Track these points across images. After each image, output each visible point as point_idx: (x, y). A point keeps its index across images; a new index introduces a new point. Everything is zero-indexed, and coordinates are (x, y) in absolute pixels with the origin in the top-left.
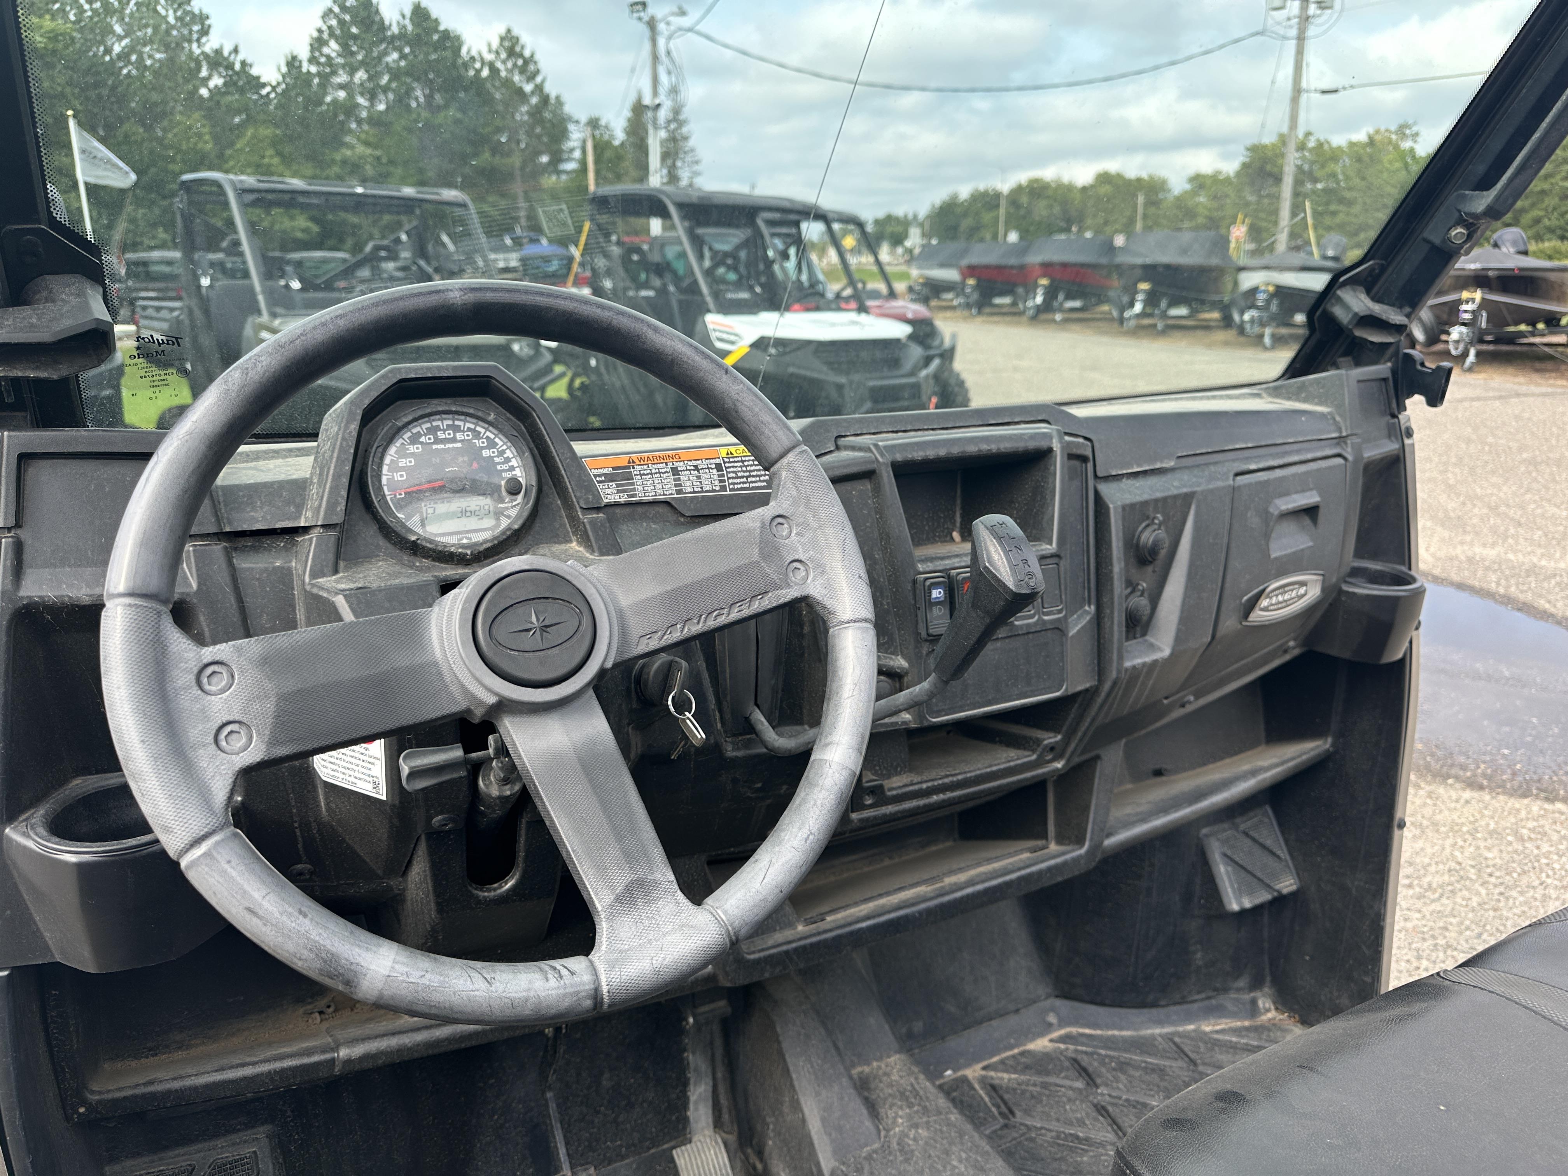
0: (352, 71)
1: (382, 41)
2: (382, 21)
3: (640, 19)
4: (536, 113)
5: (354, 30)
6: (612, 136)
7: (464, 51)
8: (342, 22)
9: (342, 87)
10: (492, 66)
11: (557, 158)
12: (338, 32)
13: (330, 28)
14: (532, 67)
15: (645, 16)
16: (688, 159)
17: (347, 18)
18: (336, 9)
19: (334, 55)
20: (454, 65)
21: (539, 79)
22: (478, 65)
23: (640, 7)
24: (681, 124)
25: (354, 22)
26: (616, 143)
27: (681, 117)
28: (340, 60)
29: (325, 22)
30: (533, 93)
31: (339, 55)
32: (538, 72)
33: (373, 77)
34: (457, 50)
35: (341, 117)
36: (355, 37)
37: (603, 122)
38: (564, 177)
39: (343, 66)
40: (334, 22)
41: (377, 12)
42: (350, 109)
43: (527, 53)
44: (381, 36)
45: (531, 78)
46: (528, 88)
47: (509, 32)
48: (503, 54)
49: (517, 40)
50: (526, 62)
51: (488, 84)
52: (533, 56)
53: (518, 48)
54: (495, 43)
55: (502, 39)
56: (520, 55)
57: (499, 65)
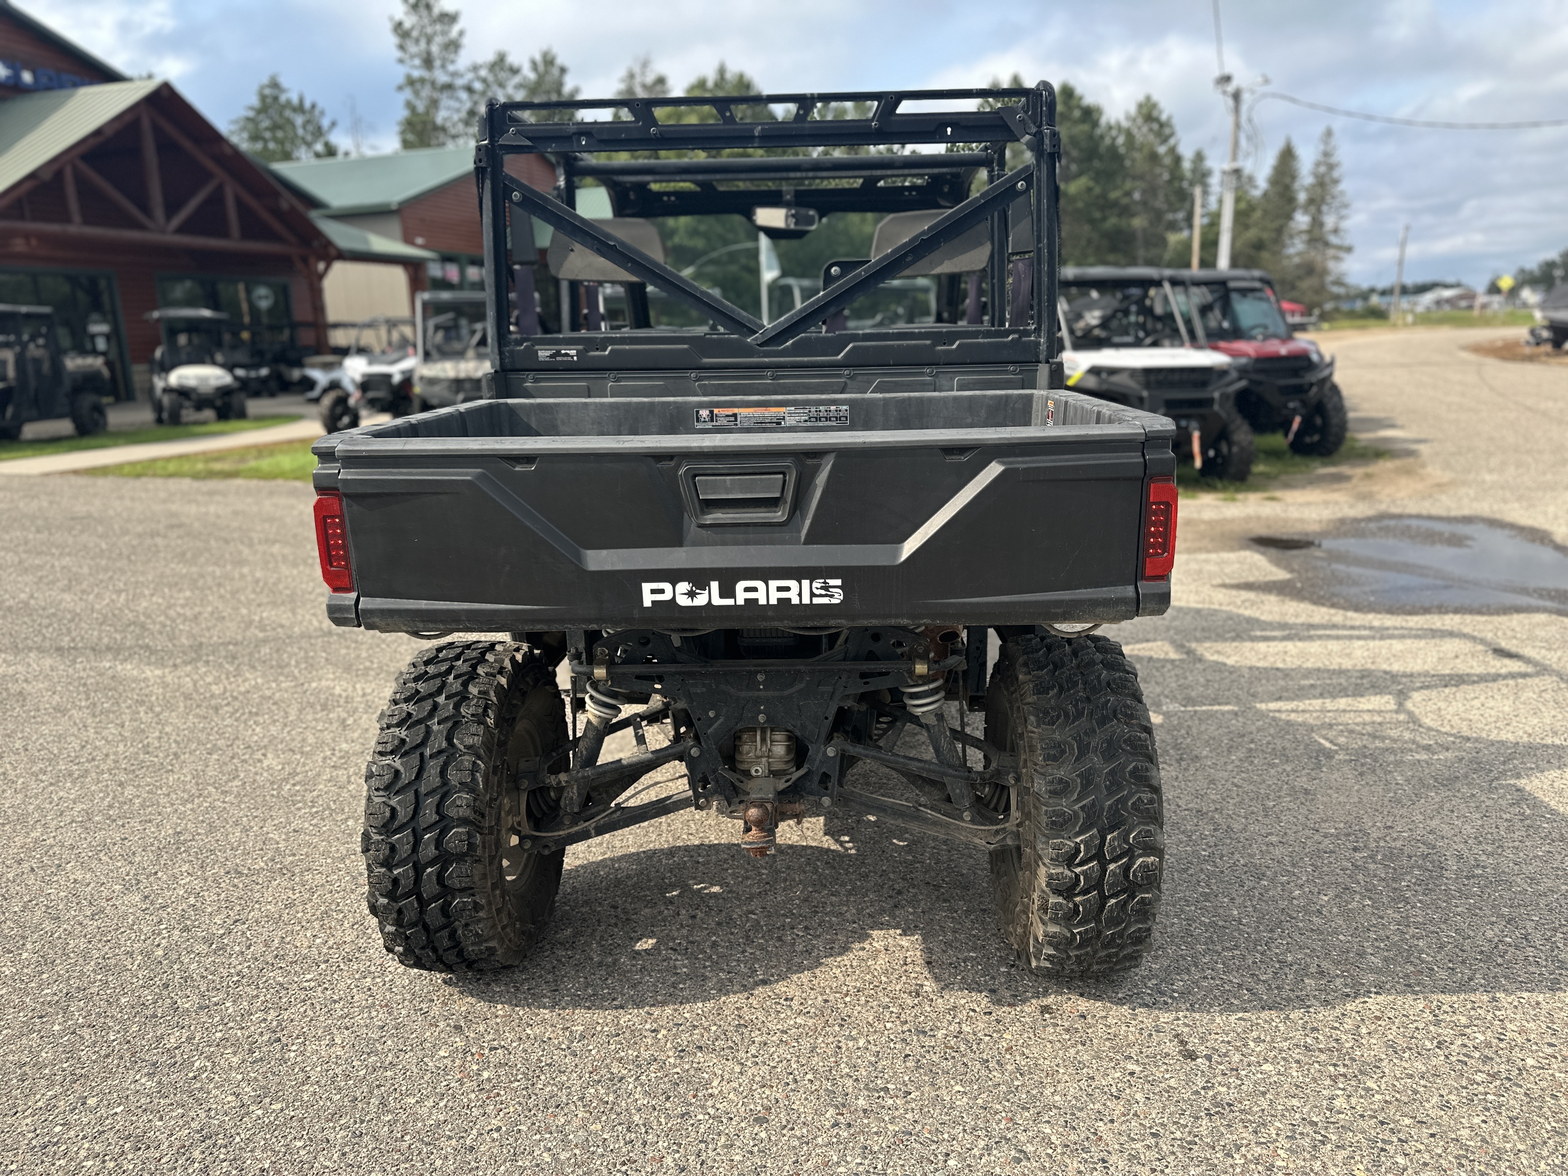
7: (1103, 121)
10: (1129, 134)
14: (1167, 131)
16: (1336, 203)
20: (1093, 137)
21: (1172, 141)
22: (1114, 133)
24: (1331, 167)
27: (1334, 160)
30: (1166, 154)
32: (1172, 135)
34: (1095, 124)
43: (1164, 117)
45: (1165, 140)
46: (1162, 150)
47: (1148, 98)
48: (1140, 121)
49: (1154, 106)
50: (1162, 125)
51: (1122, 150)
52: (1169, 118)
53: (1155, 114)
54: (1133, 110)
55: (1140, 106)
56: (1157, 120)
57: (1135, 131)
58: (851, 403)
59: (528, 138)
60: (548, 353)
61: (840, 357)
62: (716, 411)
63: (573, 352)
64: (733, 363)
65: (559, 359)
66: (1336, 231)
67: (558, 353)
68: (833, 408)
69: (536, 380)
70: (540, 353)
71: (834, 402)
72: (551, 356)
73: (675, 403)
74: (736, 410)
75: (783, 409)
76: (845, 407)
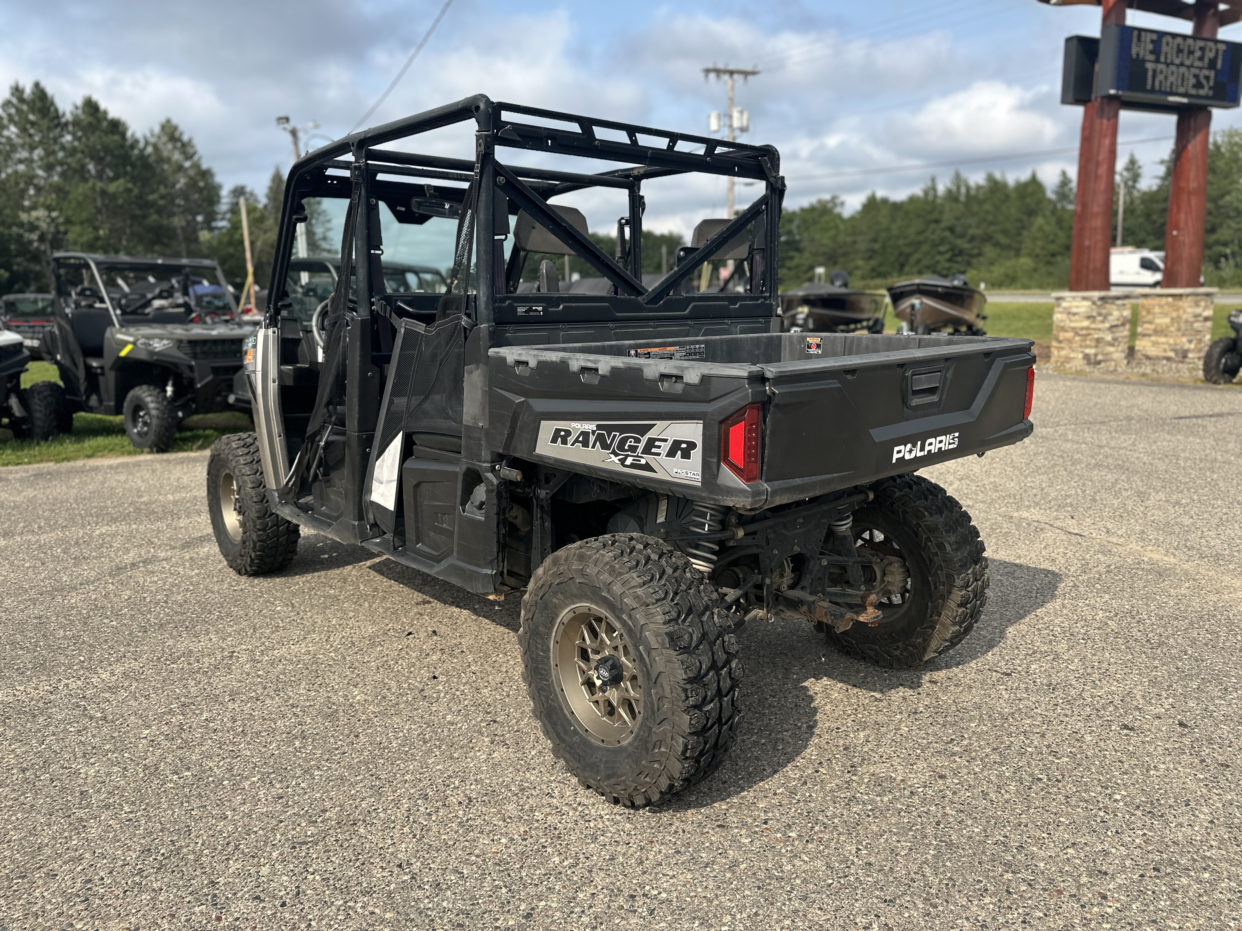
0: (32, 148)
1: (57, 126)
2: (56, 110)
3: (285, 129)
4: (192, 184)
5: (32, 117)
6: (256, 201)
7: (129, 134)
8: (18, 110)
9: (21, 161)
10: (156, 147)
11: (211, 217)
12: (16, 118)
13: (10, 115)
14: (190, 150)
15: (289, 127)
16: (322, 218)
17: (25, 107)
18: (14, 100)
19: (13, 136)
20: (122, 146)
21: (196, 158)
22: (142, 145)
23: (284, 121)
25: (32, 110)
26: (261, 206)
28: (20, 141)
29: (4, 111)
30: (191, 168)
31: (18, 136)
32: (195, 153)
33: (49, 153)
34: (123, 134)
35: (22, 185)
36: (33, 124)
37: (248, 189)
38: (216, 232)
39: (23, 146)
40: (13, 111)
41: (52, 103)
42: (30, 179)
43: (185, 138)
44: (56, 122)
45: (189, 157)
46: (187, 164)
47: (168, 121)
48: (164, 139)
49: (176, 128)
50: (184, 145)
51: (152, 160)
52: (190, 141)
53: (177, 134)
54: (157, 129)
55: (163, 127)
56: (179, 140)
57: (161, 146)
58: (706, 342)
59: (520, 136)
60: (524, 309)
61: (686, 312)
62: (639, 351)
63: (540, 309)
64: (633, 317)
65: (531, 314)
66: (325, 239)
67: (530, 310)
68: (697, 346)
69: (516, 331)
70: (519, 309)
71: (698, 342)
72: (526, 312)
73: (617, 345)
74: (649, 350)
75: (673, 348)
76: (703, 346)
